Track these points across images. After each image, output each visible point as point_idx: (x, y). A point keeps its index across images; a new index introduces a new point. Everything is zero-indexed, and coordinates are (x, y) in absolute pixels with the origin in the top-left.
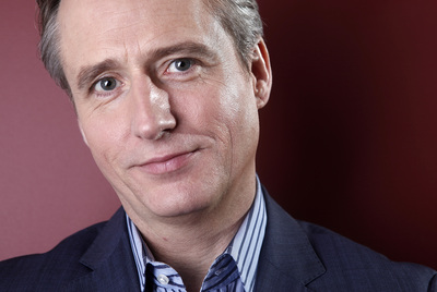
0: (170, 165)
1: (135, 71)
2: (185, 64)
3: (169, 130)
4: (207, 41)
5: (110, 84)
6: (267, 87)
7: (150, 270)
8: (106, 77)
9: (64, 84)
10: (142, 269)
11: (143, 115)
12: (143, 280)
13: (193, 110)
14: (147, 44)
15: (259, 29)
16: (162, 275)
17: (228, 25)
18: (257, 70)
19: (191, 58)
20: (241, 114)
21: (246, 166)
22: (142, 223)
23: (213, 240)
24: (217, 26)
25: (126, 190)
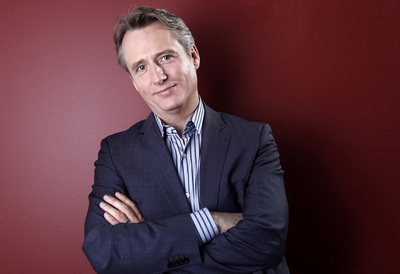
0: (167, 92)
1: (151, 62)
2: (167, 57)
3: (164, 80)
4: (174, 49)
5: (143, 67)
6: (198, 61)
7: (165, 129)
8: (141, 65)
9: (127, 70)
10: (162, 129)
11: (155, 76)
12: (162, 133)
13: (172, 72)
14: (154, 52)
15: (193, 41)
16: (169, 130)
17: (180, 42)
18: (194, 56)
19: (169, 55)
20: (189, 72)
21: (193, 92)
22: (160, 114)
23: (186, 118)
24: (177, 43)
25: (153, 104)
